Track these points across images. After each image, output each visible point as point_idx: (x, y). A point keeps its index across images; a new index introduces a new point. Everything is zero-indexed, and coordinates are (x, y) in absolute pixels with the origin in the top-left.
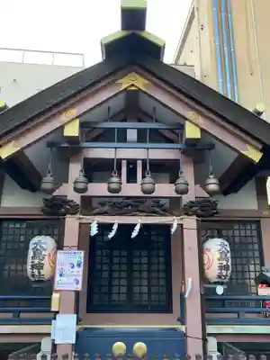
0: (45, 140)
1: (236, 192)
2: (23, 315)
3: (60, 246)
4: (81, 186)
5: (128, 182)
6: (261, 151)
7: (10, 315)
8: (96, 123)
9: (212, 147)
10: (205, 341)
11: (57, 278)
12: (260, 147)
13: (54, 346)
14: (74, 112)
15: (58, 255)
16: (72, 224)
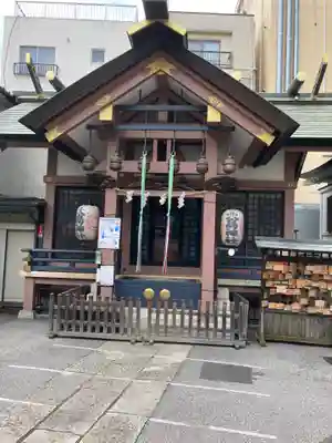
0: (84, 124)
1: (265, 164)
2: (77, 265)
3: (102, 214)
4: (115, 165)
5: (159, 160)
6: (273, 134)
7: (67, 265)
8: (130, 106)
9: (233, 128)
10: (216, 292)
11: (100, 239)
12: (272, 131)
13: (99, 287)
14: (108, 98)
15: (101, 222)
16: (111, 197)
